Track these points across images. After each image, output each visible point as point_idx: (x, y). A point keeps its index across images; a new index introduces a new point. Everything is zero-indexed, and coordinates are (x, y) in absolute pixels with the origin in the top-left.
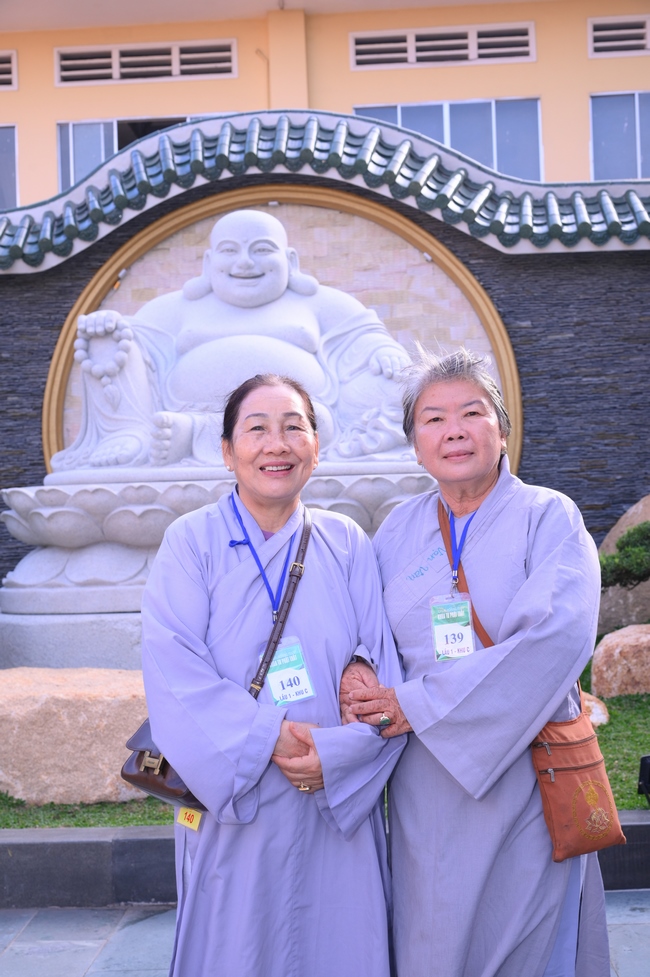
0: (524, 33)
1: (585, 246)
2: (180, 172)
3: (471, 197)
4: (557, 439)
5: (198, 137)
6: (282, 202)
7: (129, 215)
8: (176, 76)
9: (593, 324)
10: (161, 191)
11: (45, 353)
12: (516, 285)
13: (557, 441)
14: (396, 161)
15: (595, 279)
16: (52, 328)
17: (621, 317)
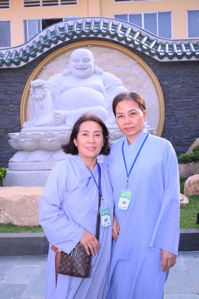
1: (184, 59)
2: (61, 36)
3: (150, 44)
4: (176, 118)
5: (67, 26)
6: (92, 45)
7: (46, 50)
8: (60, 5)
9: (187, 83)
10: (56, 42)
11: (21, 92)
12: (163, 71)
13: (175, 118)
14: (127, 33)
15: (187, 69)
16: (23, 84)
17: (195, 81)
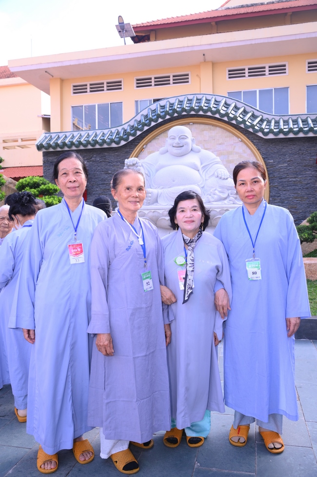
0: (285, 66)
1: (291, 135)
2: (162, 114)
3: (254, 120)
5: (168, 103)
6: (194, 123)
7: (146, 128)
8: (171, 84)
9: (294, 161)
10: (156, 120)
12: (268, 149)
14: (230, 109)
15: (295, 146)
17: (303, 159)
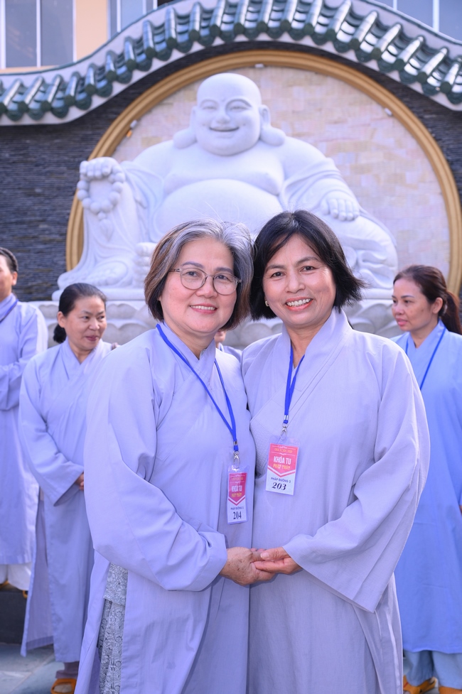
2: (180, 39)
3: (426, 60)
5: (198, 10)
6: (267, 65)
7: (138, 75)
10: (164, 56)
11: (69, 190)
14: (362, 30)
